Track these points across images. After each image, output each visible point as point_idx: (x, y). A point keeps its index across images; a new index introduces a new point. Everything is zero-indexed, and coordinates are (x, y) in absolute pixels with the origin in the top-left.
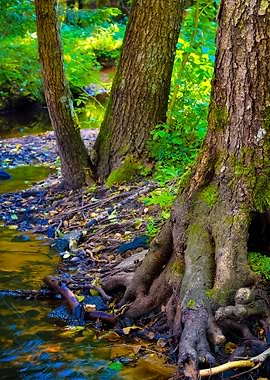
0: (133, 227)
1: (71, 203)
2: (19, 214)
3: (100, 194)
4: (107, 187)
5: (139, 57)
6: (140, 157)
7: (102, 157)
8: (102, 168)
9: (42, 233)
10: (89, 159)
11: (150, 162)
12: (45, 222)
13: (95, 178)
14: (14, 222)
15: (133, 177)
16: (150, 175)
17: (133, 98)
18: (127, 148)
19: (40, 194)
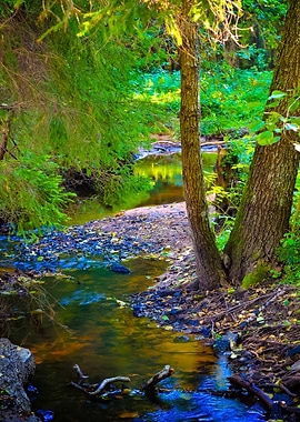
0: (284, 329)
1: (214, 304)
2: (168, 314)
3: (239, 296)
4: (244, 289)
5: (270, 176)
6: (270, 261)
7: (234, 262)
8: (234, 270)
9: (198, 333)
10: (223, 264)
11: (279, 265)
12: (197, 323)
13: (228, 280)
14: (167, 323)
15: (265, 279)
16: (280, 277)
17: (264, 211)
18: (258, 254)
19: (177, 294)
